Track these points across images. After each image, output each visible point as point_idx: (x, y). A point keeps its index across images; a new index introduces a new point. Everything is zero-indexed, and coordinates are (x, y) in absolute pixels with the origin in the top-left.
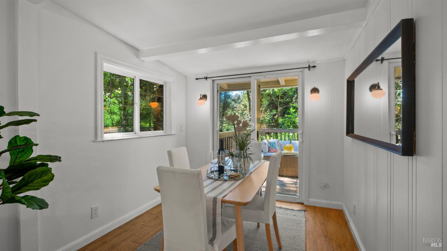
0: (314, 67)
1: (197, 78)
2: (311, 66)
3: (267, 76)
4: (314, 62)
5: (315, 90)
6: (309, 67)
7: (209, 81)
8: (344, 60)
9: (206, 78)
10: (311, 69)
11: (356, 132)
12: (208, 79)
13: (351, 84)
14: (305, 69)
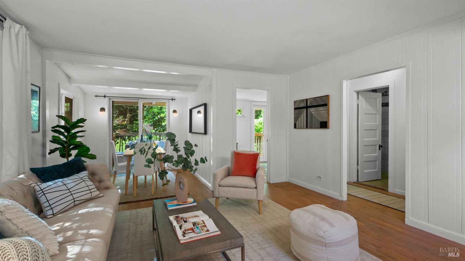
0: (175, 99)
1: (97, 95)
2: (173, 99)
3: (149, 101)
4: (174, 97)
5: (175, 111)
6: (172, 99)
7: (107, 99)
8: (188, 98)
9: (105, 96)
10: (173, 100)
11: (193, 131)
12: (106, 97)
13: (191, 111)
14: (170, 100)
